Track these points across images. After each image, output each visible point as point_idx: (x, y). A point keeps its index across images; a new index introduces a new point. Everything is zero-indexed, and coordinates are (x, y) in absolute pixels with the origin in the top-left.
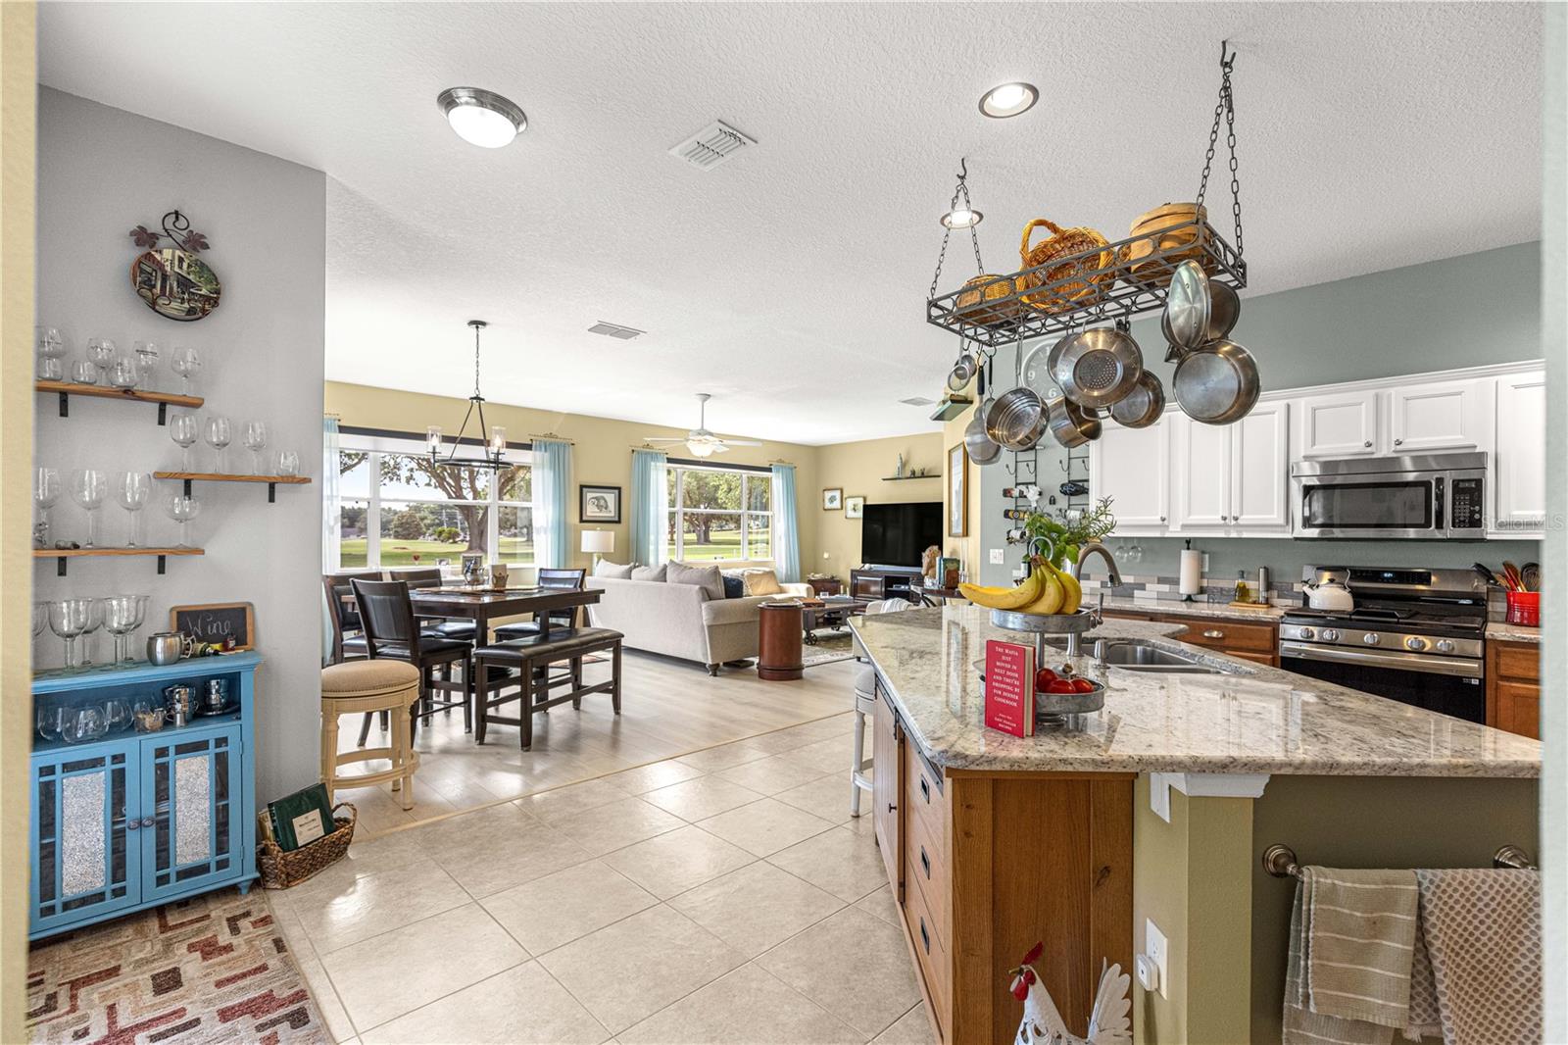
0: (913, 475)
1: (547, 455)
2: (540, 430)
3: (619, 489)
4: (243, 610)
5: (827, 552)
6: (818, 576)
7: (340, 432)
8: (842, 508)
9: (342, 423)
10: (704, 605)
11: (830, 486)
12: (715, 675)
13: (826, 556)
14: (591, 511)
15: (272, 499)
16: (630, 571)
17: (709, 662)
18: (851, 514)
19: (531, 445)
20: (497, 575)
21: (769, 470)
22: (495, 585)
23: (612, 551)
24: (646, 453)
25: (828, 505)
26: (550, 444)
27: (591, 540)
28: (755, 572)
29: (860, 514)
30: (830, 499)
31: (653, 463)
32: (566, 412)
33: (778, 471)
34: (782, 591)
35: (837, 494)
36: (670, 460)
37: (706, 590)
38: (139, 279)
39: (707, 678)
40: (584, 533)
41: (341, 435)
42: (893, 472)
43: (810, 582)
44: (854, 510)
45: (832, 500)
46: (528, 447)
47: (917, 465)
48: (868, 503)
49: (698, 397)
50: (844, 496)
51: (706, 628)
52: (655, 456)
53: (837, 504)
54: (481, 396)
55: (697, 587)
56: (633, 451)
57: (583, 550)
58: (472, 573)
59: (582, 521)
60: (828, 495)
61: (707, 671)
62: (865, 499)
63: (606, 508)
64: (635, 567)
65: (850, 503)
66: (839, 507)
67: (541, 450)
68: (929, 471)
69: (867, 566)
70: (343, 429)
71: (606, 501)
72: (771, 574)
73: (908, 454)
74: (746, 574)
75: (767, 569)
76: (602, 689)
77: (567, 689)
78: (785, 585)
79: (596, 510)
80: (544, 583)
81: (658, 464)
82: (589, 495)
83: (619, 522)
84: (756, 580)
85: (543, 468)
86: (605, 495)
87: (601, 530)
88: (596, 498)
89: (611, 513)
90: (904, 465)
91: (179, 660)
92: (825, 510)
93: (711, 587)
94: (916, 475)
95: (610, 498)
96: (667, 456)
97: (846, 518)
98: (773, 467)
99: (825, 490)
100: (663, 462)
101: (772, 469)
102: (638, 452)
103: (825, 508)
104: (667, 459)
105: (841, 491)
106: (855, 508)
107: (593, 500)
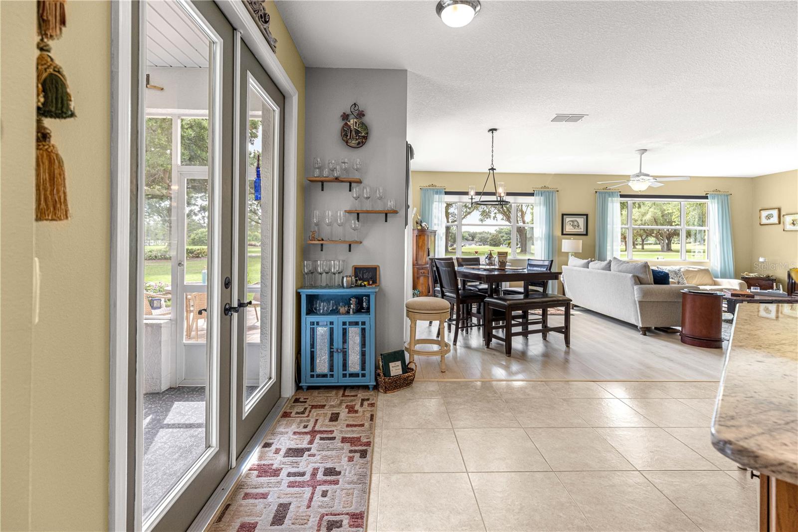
1: (542, 198)
2: (539, 185)
3: (587, 215)
4: (376, 268)
5: (762, 256)
6: (752, 275)
7: (445, 194)
8: (780, 223)
9: (446, 190)
10: (636, 287)
11: (767, 207)
12: (645, 334)
13: (761, 260)
14: (569, 228)
15: (386, 221)
16: (588, 263)
17: (640, 325)
18: (789, 227)
19: (534, 193)
20: (501, 261)
22: (500, 266)
23: (581, 251)
24: (605, 193)
25: (764, 221)
26: (544, 192)
27: (567, 245)
28: (691, 269)
31: (610, 199)
32: (553, 173)
33: (713, 198)
34: (713, 284)
35: (775, 213)
36: (622, 196)
37: (638, 277)
38: (343, 134)
39: (638, 336)
40: (563, 241)
41: (446, 196)
43: (744, 279)
44: (793, 224)
45: (769, 217)
46: (532, 194)
49: (637, 152)
50: (782, 213)
51: (637, 302)
52: (612, 194)
53: (775, 220)
54: (494, 168)
55: (631, 275)
56: (596, 192)
57: (563, 251)
58: (489, 259)
59: (563, 234)
60: (764, 214)
61: (638, 331)
63: (578, 227)
64: (591, 261)
65: (789, 219)
66: (776, 222)
67: (539, 195)
70: (447, 193)
71: (578, 222)
72: (706, 271)
74: (682, 270)
75: (702, 268)
76: (558, 330)
77: (539, 327)
78: (719, 280)
79: (572, 228)
80: (530, 267)
81: (613, 199)
82: (568, 219)
83: (587, 234)
84: (691, 275)
85: (540, 205)
86: (577, 219)
87: (574, 239)
88: (572, 221)
89: (582, 229)
91: (351, 287)
92: (762, 225)
93: (641, 276)
95: (581, 221)
96: (621, 193)
97: (784, 230)
98: (708, 195)
99: (761, 210)
100: (618, 197)
101: (707, 196)
102: (600, 193)
103: (762, 223)
104: (620, 195)
105: (779, 210)
106: (795, 223)
107: (570, 222)
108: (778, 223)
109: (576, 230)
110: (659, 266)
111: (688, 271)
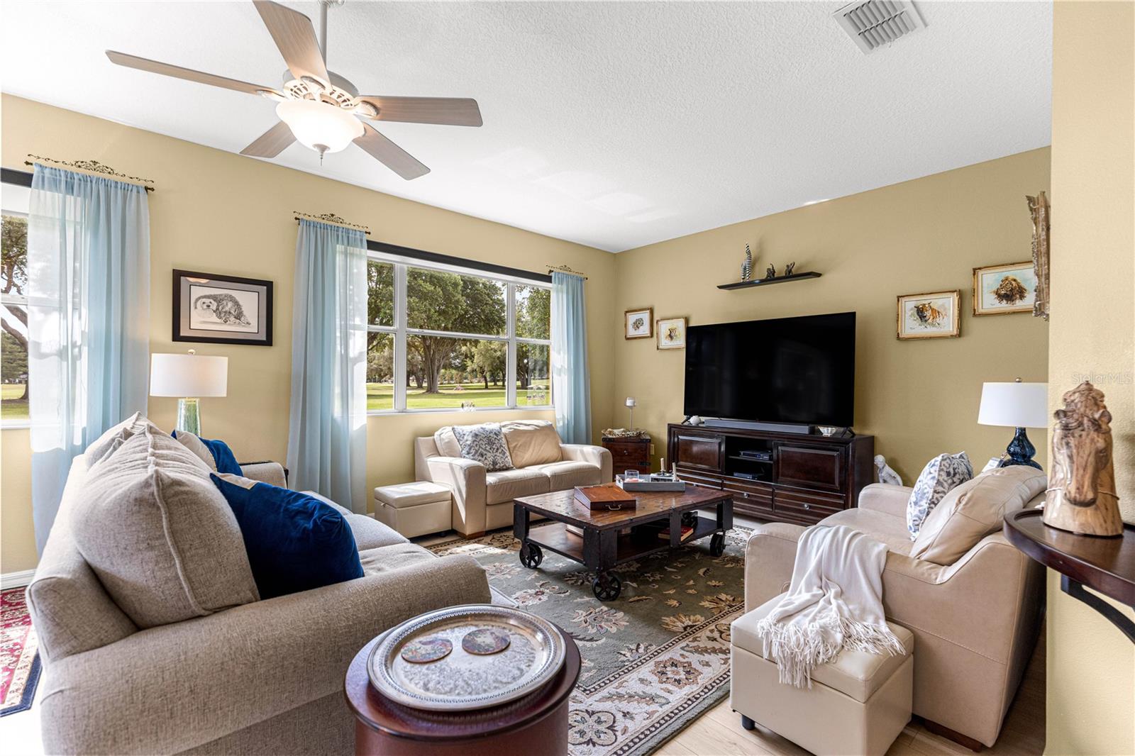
0: (772, 278)
1: (74, 201)
3: (269, 285)
5: (631, 396)
6: (618, 432)
8: (652, 335)
11: (635, 306)
13: (629, 403)
14: (200, 320)
18: (665, 343)
19: (32, 176)
21: (547, 279)
24: (325, 227)
25: (632, 332)
26: (85, 179)
27: (173, 371)
28: (522, 428)
29: (681, 341)
30: (638, 325)
31: (338, 247)
33: (561, 282)
34: (563, 457)
35: (645, 316)
36: (373, 245)
42: (735, 276)
43: (608, 443)
44: (671, 337)
45: (638, 324)
46: (23, 180)
47: (777, 259)
48: (693, 324)
50: (656, 317)
53: (644, 330)
56: (298, 220)
57: (153, 392)
59: (174, 337)
60: (632, 318)
62: (687, 320)
63: (236, 318)
65: (664, 328)
66: (647, 333)
67: (55, 190)
68: (799, 268)
69: (694, 420)
71: (236, 304)
72: (549, 429)
73: (760, 245)
74: (504, 430)
75: (542, 423)
78: (570, 447)
79: (214, 318)
81: (350, 249)
82: (197, 291)
83: (268, 342)
84: (522, 441)
85: (64, 225)
86: (234, 293)
88: (214, 298)
89: (252, 325)
90: (752, 263)
92: (628, 339)
94: (776, 276)
95: (250, 301)
96: (371, 238)
97: (658, 349)
98: (553, 274)
99: (627, 312)
100: (362, 247)
101: (551, 277)
102: (308, 224)
103: (628, 337)
104: (368, 241)
105: (652, 311)
106: (673, 334)
107: (207, 301)
108: (649, 335)
109: (232, 328)
110: (455, 427)
111: (516, 433)
